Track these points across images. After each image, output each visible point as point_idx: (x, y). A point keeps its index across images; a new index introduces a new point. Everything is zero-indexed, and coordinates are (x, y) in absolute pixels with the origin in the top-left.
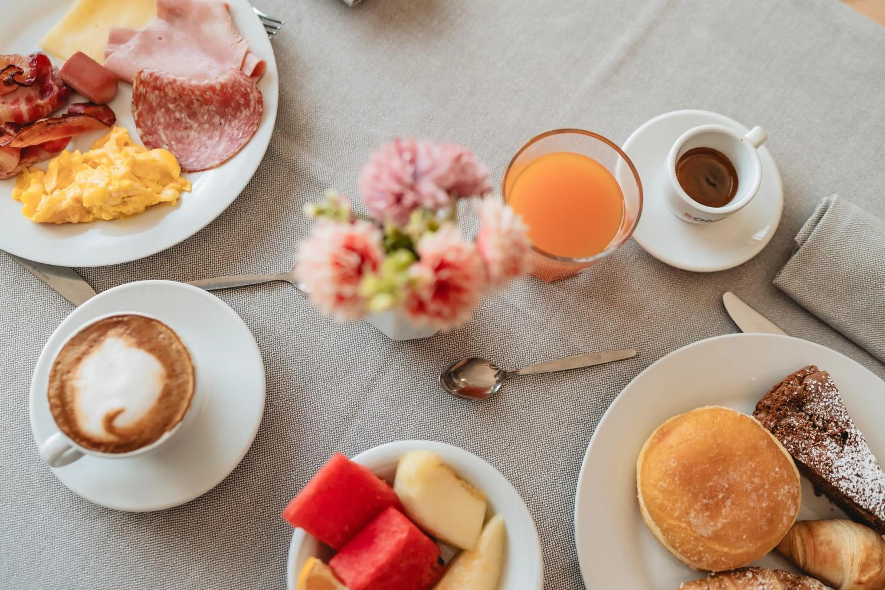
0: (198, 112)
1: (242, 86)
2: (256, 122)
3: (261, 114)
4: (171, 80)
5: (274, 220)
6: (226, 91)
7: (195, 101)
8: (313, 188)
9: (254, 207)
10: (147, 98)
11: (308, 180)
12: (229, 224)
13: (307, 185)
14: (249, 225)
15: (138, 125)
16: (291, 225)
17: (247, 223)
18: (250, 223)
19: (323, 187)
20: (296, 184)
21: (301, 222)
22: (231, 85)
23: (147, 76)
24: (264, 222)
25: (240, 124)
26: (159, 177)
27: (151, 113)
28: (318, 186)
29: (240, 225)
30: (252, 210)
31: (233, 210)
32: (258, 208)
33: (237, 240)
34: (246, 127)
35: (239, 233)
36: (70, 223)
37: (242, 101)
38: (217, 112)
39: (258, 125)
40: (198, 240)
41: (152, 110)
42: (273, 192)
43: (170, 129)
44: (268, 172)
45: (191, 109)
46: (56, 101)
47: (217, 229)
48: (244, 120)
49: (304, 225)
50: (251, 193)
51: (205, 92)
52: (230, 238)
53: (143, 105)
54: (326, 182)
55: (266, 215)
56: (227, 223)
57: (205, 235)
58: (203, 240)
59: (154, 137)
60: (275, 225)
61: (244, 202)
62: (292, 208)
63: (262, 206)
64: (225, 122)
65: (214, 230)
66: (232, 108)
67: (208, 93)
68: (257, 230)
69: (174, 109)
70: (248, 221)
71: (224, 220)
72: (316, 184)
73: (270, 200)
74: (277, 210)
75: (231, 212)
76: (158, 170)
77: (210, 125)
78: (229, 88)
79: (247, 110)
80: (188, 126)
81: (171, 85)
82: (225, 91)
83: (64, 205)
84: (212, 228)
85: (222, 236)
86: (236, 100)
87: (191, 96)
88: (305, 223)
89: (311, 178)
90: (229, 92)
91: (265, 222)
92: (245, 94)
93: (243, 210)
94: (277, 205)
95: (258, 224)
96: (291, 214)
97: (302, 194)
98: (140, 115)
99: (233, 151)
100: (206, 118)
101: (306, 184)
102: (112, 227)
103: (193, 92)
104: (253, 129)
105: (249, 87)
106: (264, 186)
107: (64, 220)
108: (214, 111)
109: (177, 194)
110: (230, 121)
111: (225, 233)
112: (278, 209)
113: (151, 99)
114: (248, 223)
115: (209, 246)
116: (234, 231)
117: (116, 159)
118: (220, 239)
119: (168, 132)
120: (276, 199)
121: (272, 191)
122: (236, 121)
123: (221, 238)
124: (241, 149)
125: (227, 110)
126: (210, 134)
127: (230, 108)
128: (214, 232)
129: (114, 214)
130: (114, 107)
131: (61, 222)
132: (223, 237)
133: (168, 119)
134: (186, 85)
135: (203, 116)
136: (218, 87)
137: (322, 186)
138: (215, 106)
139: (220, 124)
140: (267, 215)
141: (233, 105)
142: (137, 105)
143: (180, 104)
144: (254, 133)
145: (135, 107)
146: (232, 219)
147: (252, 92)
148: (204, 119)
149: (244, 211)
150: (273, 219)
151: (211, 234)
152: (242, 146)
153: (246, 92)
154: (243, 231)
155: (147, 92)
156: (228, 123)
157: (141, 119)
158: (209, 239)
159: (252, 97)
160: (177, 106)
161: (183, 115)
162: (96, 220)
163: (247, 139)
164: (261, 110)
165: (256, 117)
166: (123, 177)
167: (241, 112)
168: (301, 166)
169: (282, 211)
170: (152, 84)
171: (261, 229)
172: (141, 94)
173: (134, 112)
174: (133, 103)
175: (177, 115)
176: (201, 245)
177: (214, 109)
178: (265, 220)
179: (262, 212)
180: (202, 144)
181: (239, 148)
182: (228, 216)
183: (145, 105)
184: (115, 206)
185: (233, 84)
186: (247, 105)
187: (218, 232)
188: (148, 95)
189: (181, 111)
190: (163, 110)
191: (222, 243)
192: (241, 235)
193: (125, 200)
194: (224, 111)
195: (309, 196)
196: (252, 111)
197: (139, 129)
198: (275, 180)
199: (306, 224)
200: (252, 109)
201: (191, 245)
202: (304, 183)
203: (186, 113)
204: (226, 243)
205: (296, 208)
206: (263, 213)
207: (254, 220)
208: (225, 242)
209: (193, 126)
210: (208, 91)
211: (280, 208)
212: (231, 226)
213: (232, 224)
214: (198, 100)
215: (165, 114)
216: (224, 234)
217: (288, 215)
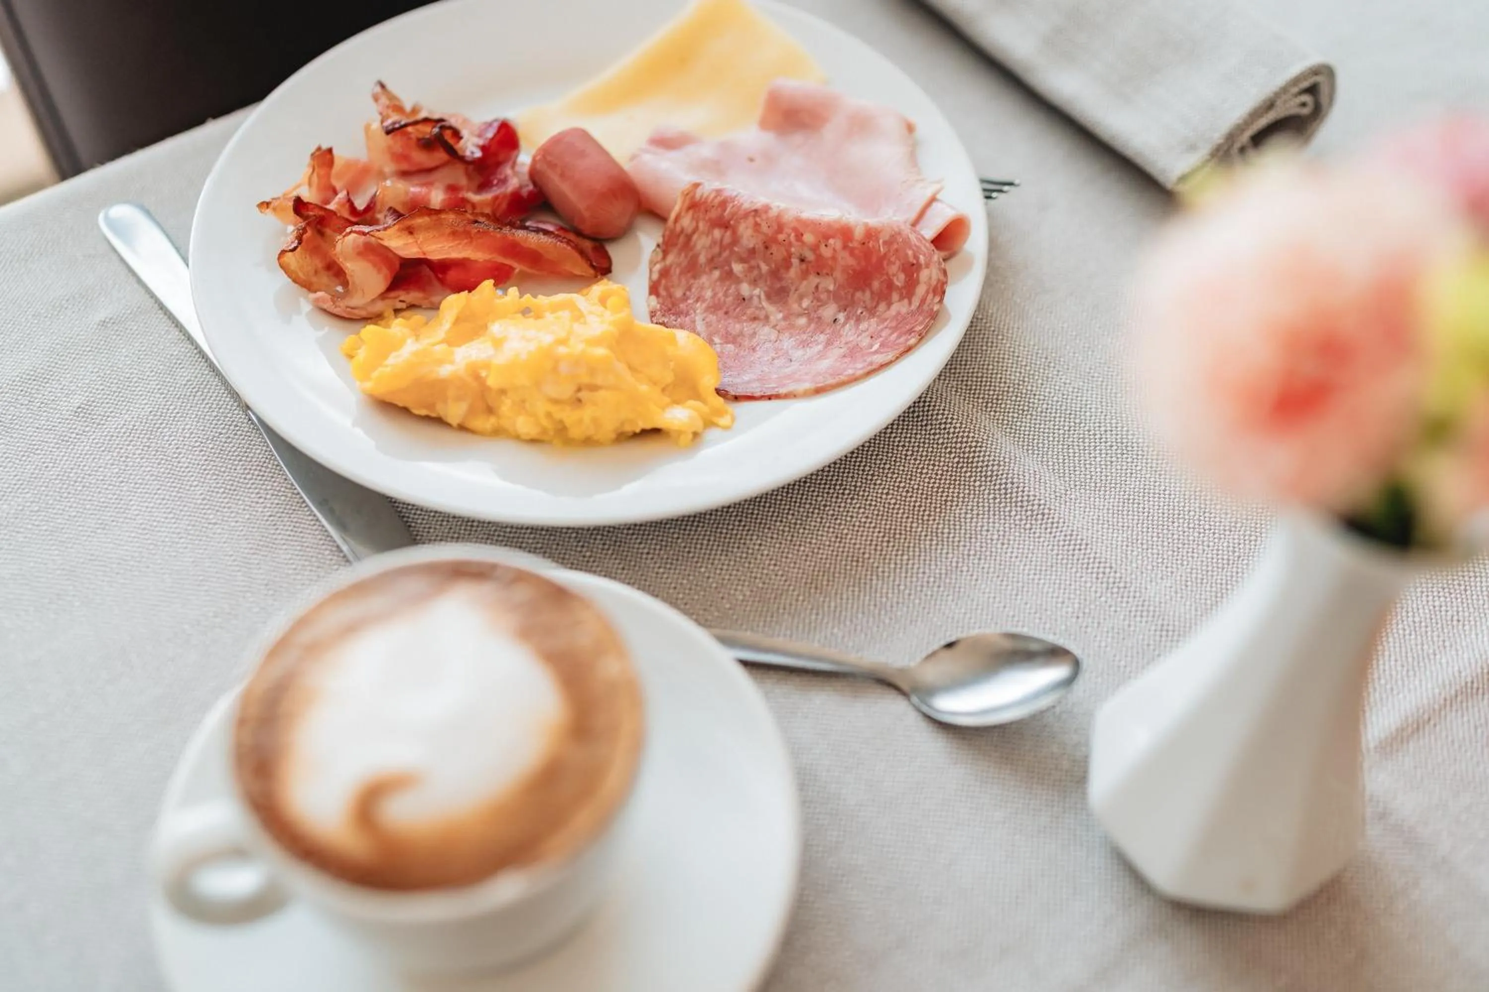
0: (793, 289)
1: (910, 248)
2: (919, 328)
3: (934, 316)
4: (758, 206)
5: (898, 550)
6: (873, 247)
7: (795, 261)
8: (1008, 509)
9: (858, 513)
10: (692, 243)
11: (1000, 489)
12: (789, 531)
13: (995, 498)
14: (837, 544)
15: (654, 289)
16: (937, 571)
17: (833, 539)
18: (840, 542)
19: (1032, 511)
20: (967, 491)
21: (962, 571)
22: (887, 238)
23: (710, 194)
24: (873, 547)
25: (881, 327)
26: (669, 378)
27: (689, 275)
28: (1022, 507)
29: (814, 541)
30: (852, 517)
31: (807, 506)
32: (867, 517)
33: (799, 568)
34: (890, 335)
35: (807, 556)
36: (439, 421)
37: (899, 280)
38: (835, 296)
39: (922, 337)
40: (708, 545)
41: (692, 269)
42: (909, 494)
43: (721, 313)
44: (910, 453)
45: (780, 279)
46: (504, 206)
47: (761, 534)
48: (891, 321)
49: (969, 578)
50: (859, 484)
51: (827, 237)
52: (784, 560)
53: (679, 254)
54: (1042, 502)
55: (881, 534)
56: (787, 529)
57: (727, 540)
58: (720, 548)
59: (679, 320)
60: (898, 562)
61: (837, 497)
62: (948, 538)
63: (878, 515)
64: (848, 319)
65: (752, 535)
66: (872, 293)
67: (831, 241)
68: (852, 561)
69: (741, 275)
70: (837, 537)
71: (781, 521)
72: (1016, 502)
73: (899, 509)
74: (911, 531)
75: (802, 510)
76: (672, 364)
77: (810, 320)
78: (881, 241)
79: (906, 301)
80: (762, 314)
81: (755, 216)
82: (871, 245)
83: (445, 371)
84: (749, 530)
85: (766, 552)
86: (887, 274)
87: (790, 244)
88: (972, 575)
89: (1009, 486)
90: (879, 250)
91: (876, 550)
92: (913, 265)
93: (831, 512)
94: (912, 522)
95: (859, 549)
96: (942, 549)
97: (978, 514)
98: (665, 273)
99: (850, 372)
100: (806, 303)
101: (992, 496)
102: (528, 457)
103: (799, 236)
104: (907, 340)
105: (924, 255)
106: (892, 478)
107: (432, 406)
108: (828, 291)
109: (699, 425)
110: (858, 320)
111: (774, 547)
112: (914, 530)
113: (699, 246)
114: (835, 542)
115: (728, 565)
116: (798, 551)
117: (591, 313)
118: (759, 557)
119: (712, 318)
120: (913, 510)
121: (907, 492)
122: (873, 321)
123: (762, 555)
124: (869, 373)
125: (858, 295)
126: (804, 337)
127: (868, 294)
128: (751, 540)
129: (545, 422)
130: (615, 252)
131: (423, 412)
132: (768, 555)
133: (720, 295)
134: (788, 217)
135: (801, 298)
136: (859, 233)
137: (1030, 508)
138: (835, 280)
139: (835, 320)
140: (884, 537)
141: (876, 284)
142: (665, 253)
143: (758, 267)
144: (909, 350)
145: (660, 255)
146: (801, 524)
147: (927, 266)
148: (800, 305)
149: (833, 515)
150: (895, 548)
151: (742, 541)
152: (874, 367)
153: (915, 262)
154: (818, 553)
155: (696, 229)
156: (852, 322)
157: (663, 282)
158: (735, 550)
159: (924, 275)
160: (751, 269)
161: (757, 291)
162: (498, 433)
163: (890, 356)
164: (935, 308)
165: (921, 318)
166: (596, 342)
167: (889, 305)
168: (989, 456)
169: (923, 538)
170: (713, 214)
171: (863, 562)
172: (682, 231)
173: (655, 264)
174: (658, 246)
175: (745, 289)
176: (712, 557)
177: (831, 288)
178: (876, 545)
179: (875, 528)
180: (780, 353)
181: (866, 370)
182: (793, 515)
183: (683, 255)
184: (556, 402)
185: (892, 236)
186: (908, 291)
187: (759, 542)
188: (695, 237)
189: (754, 283)
190: (717, 274)
191: (761, 566)
192: (811, 561)
193: (581, 395)
194: (853, 296)
195: (994, 523)
196: (913, 307)
197: (653, 298)
198: (921, 473)
199: (975, 577)
200: (916, 302)
201: (689, 552)
202: (989, 494)
203: (766, 289)
204: (772, 567)
205: (957, 539)
206: (877, 530)
207: (851, 539)
208: (769, 565)
209: (772, 318)
210: (833, 237)
211: (920, 529)
212: (792, 536)
213: (796, 534)
214: (802, 260)
215: (718, 283)
216: (772, 549)
217: (933, 547)
